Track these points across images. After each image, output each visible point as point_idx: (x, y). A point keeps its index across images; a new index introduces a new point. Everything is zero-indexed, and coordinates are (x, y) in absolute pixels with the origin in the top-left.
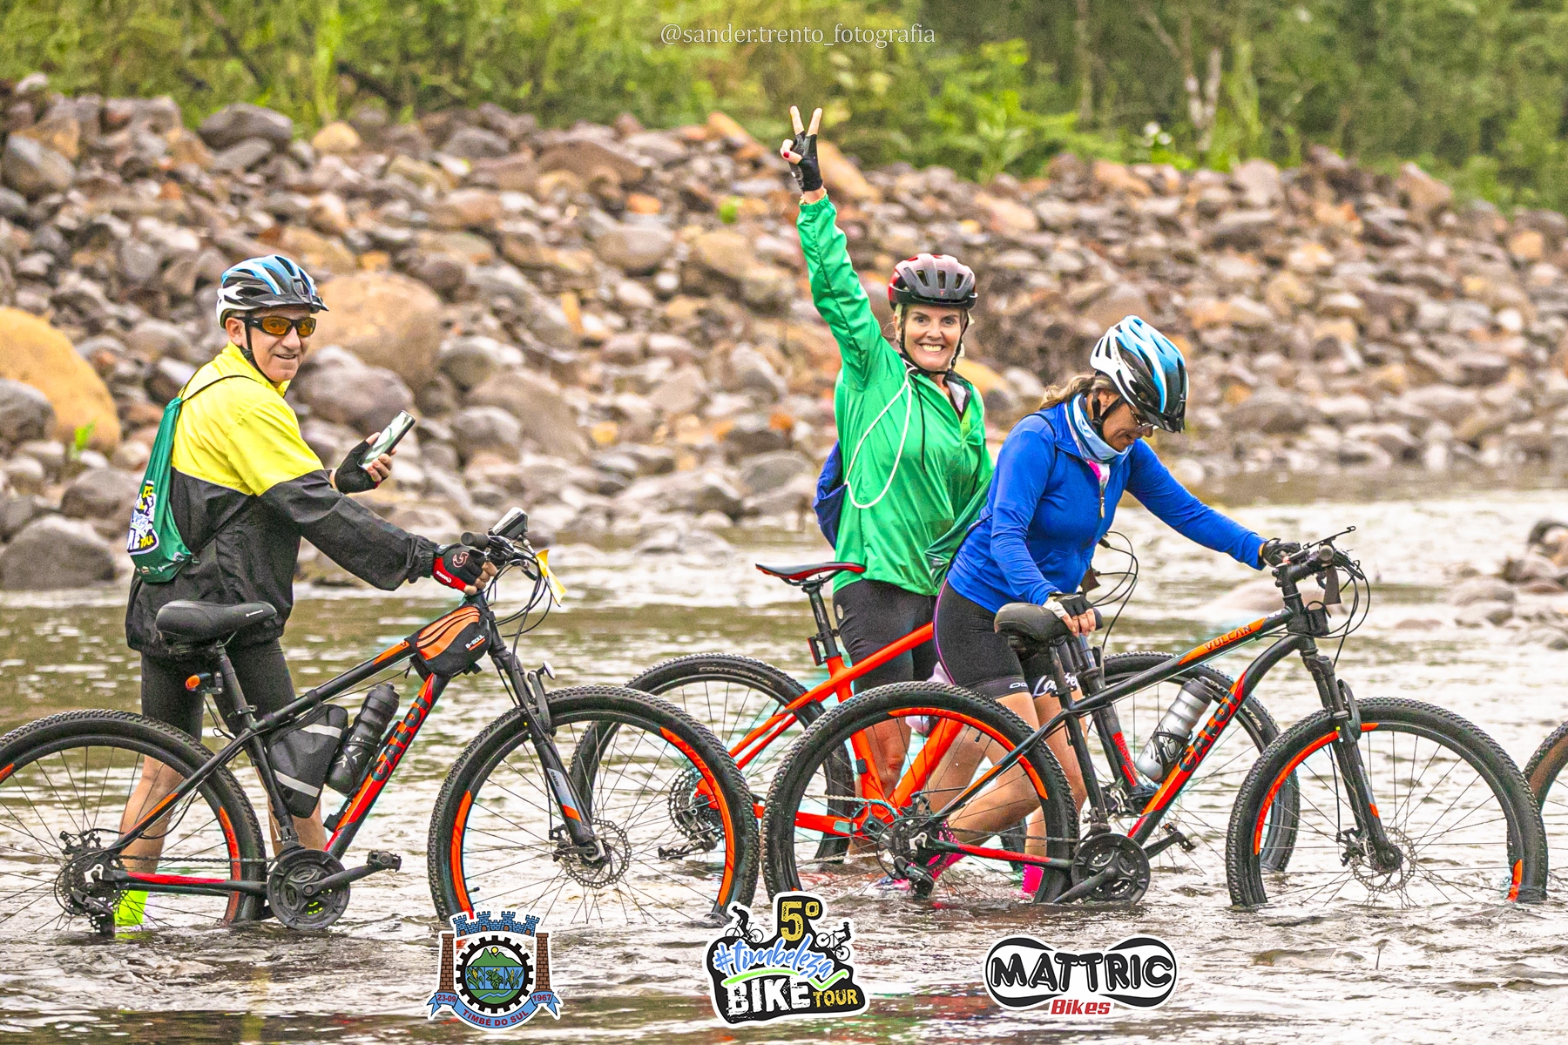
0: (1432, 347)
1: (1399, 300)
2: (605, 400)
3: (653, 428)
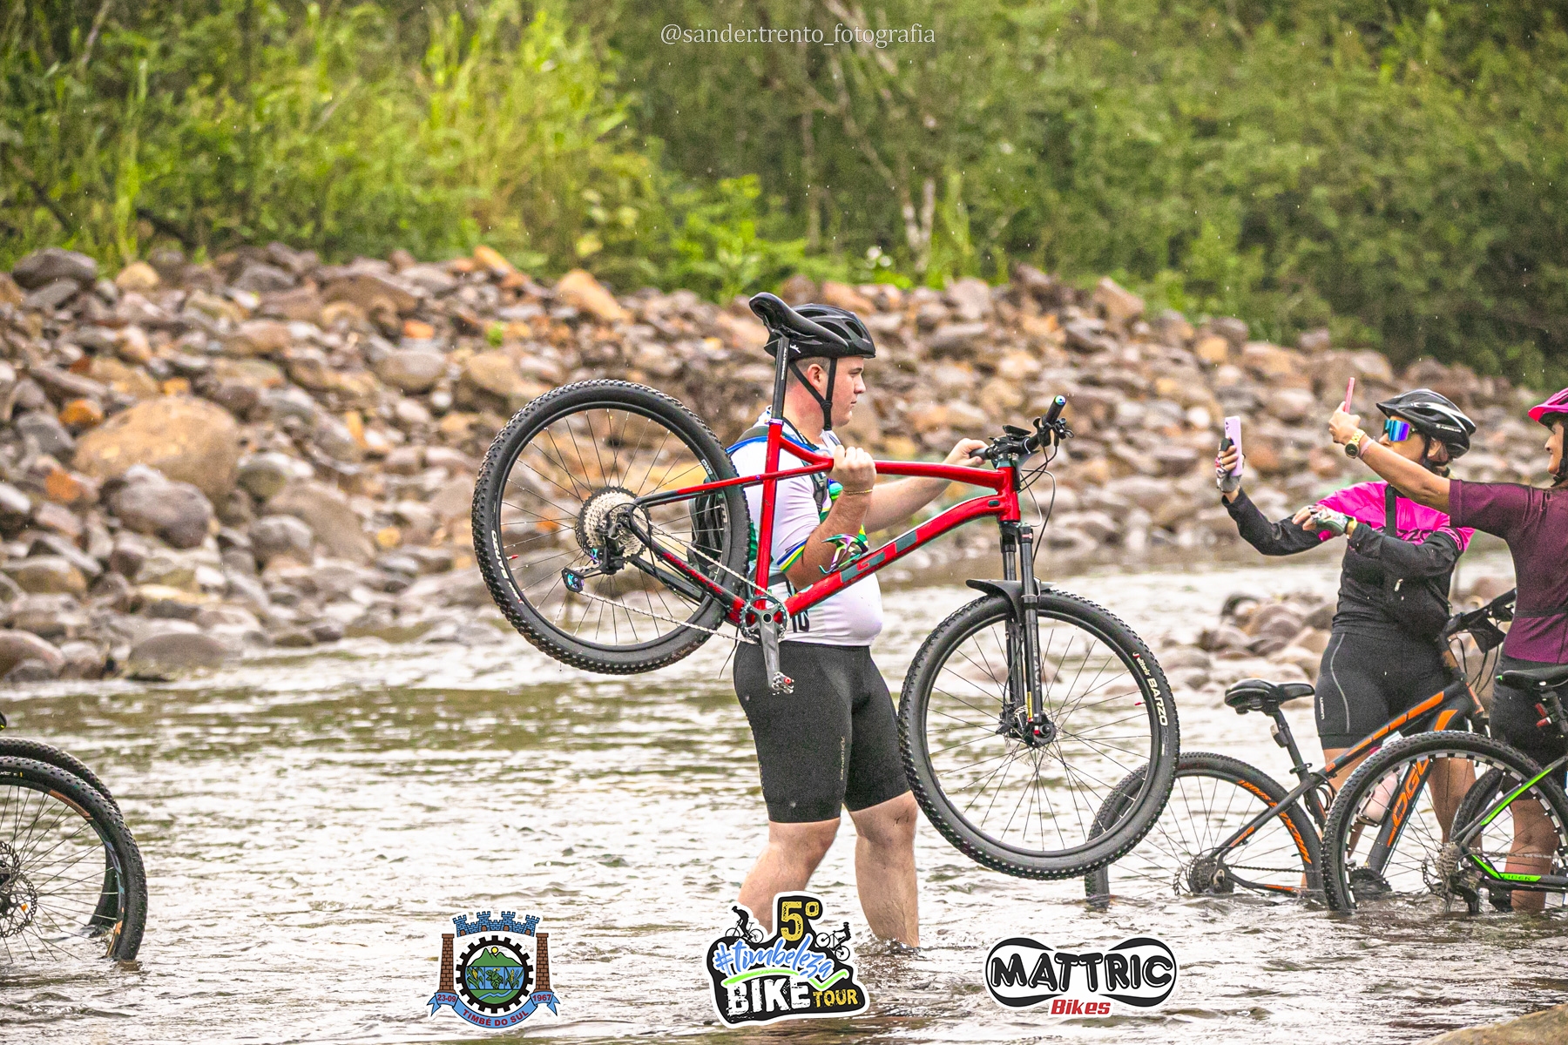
0: (1130, 442)
1: (1100, 402)
2: (388, 507)
3: (432, 531)
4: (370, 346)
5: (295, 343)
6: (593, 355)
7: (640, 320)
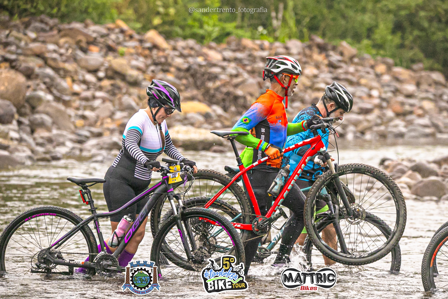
2: (80, 112)
3: (96, 122)
4: (76, 54)
5: (49, 51)
6: (157, 61)
7: (174, 49)
